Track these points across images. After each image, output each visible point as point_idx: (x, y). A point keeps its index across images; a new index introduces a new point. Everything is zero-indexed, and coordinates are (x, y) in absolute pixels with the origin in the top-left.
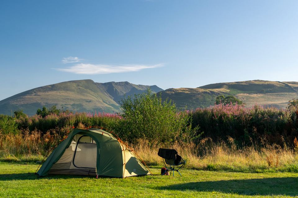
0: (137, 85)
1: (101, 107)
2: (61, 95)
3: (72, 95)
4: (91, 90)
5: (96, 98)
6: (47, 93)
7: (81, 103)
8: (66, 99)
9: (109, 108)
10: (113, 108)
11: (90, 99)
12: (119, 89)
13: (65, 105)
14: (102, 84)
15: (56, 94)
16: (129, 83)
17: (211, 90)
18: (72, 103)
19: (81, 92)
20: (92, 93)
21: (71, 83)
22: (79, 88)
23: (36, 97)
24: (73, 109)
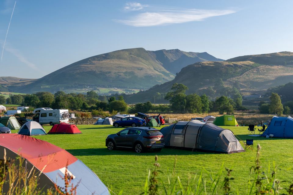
0: (188, 53)
1: (152, 75)
2: (114, 63)
3: (125, 63)
4: (143, 58)
5: (147, 66)
6: (101, 62)
7: (133, 71)
8: (119, 67)
9: (160, 75)
10: (163, 75)
11: (141, 66)
12: (170, 56)
13: (118, 72)
14: (153, 52)
15: (110, 62)
16: (180, 50)
17: (235, 63)
18: (124, 71)
19: (133, 60)
20: (144, 61)
21: (124, 51)
22: (132, 57)
23: (91, 65)
24: (125, 77)
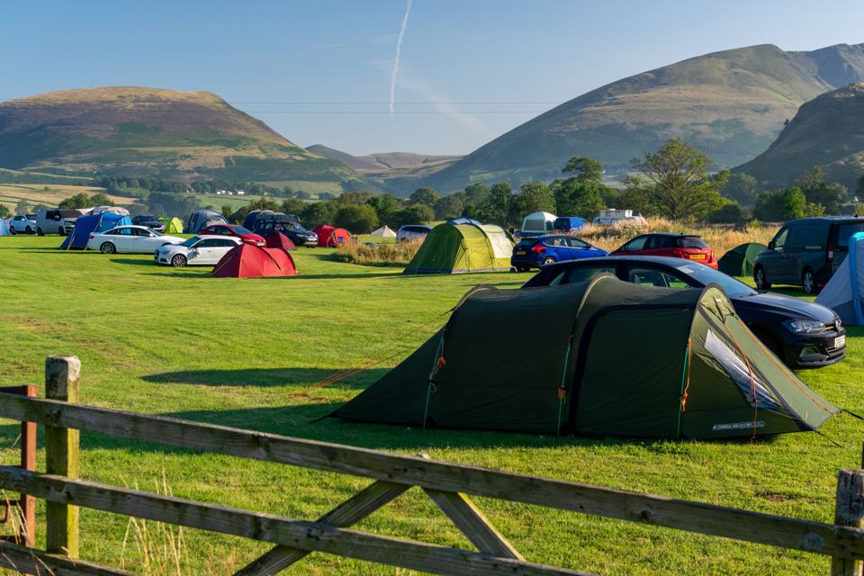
2: (680, 96)
3: (711, 94)
4: (773, 75)
5: (786, 99)
6: (642, 96)
7: (739, 117)
8: (696, 107)
11: (766, 102)
12: (861, 65)
13: (693, 124)
14: (807, 54)
15: (668, 95)
18: (712, 118)
19: (740, 84)
20: (775, 84)
21: (712, 59)
22: (736, 73)
23: (612, 107)
24: (715, 136)
